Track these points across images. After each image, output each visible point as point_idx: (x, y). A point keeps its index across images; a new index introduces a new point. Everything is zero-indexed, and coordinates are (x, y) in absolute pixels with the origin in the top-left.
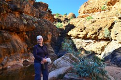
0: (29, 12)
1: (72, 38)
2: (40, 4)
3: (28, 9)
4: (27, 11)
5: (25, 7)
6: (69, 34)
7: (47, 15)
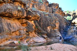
0: (44, 10)
1: (76, 25)
2: (53, 4)
3: (43, 8)
4: (43, 9)
5: (42, 6)
6: (73, 22)
7: (58, 11)
